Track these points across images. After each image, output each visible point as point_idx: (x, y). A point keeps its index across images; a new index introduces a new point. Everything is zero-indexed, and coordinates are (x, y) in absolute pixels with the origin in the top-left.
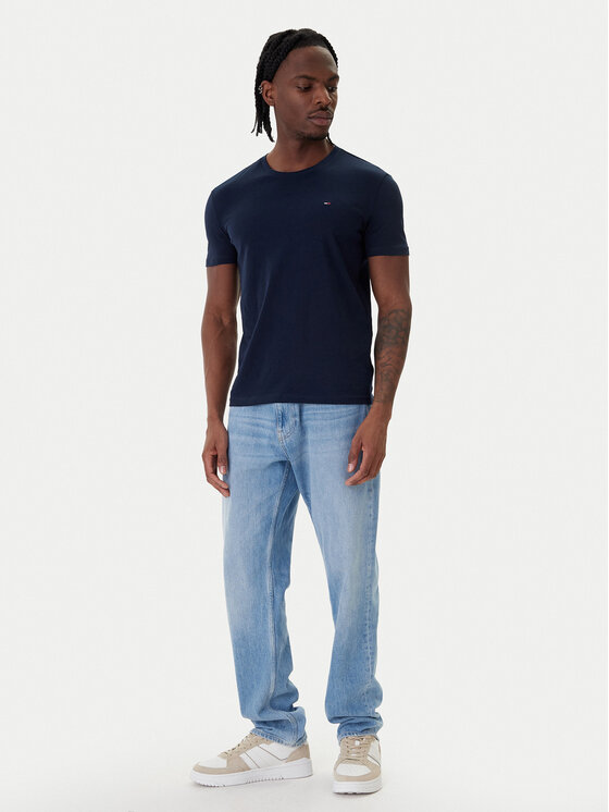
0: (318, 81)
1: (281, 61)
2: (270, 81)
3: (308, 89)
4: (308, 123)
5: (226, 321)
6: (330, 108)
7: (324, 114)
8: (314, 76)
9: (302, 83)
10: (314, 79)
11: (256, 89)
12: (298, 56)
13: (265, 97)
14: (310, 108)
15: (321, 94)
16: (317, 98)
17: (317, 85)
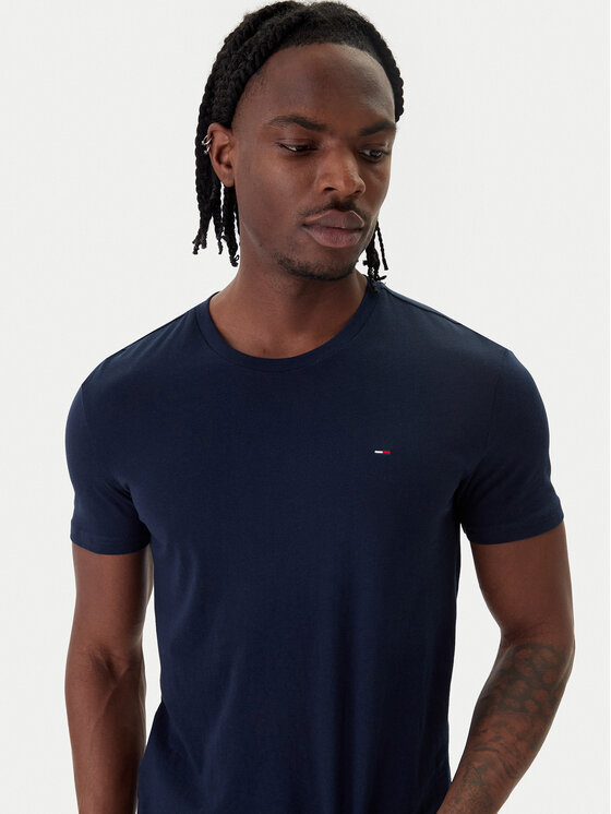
0: (332, 134)
1: (248, 77)
2: (228, 125)
3: (306, 151)
4: (302, 237)
5: (122, 668)
6: (359, 203)
7: (340, 220)
8: (321, 119)
9: (289, 134)
10: (321, 128)
11: (198, 141)
12: (290, 66)
13: (214, 163)
14: (306, 202)
15: (337, 170)
16: (325, 176)
17: (329, 142)
